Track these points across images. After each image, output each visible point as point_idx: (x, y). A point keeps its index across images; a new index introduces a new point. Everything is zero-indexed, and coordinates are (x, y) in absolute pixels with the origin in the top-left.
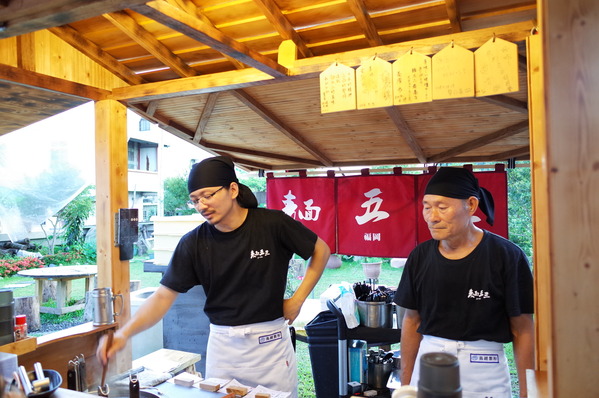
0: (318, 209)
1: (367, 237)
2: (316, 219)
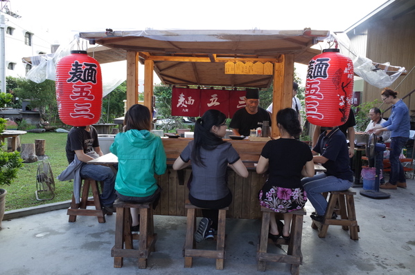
0: (193, 100)
2: (192, 104)
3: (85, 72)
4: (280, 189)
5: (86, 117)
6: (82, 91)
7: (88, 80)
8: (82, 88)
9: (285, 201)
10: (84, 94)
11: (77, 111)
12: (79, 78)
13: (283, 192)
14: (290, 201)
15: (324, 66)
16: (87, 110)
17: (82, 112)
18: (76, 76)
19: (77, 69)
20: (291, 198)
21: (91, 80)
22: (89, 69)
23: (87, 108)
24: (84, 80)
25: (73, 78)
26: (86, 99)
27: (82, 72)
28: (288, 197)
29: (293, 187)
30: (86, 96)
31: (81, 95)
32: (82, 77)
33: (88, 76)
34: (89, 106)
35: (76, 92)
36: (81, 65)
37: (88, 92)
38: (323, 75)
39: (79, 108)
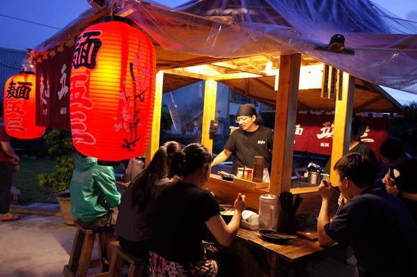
0: (302, 130)
1: (322, 145)
2: (300, 134)
3: (18, 89)
4: (156, 255)
5: (18, 130)
6: (13, 107)
7: (20, 97)
8: (14, 104)
10: (15, 109)
11: (11, 124)
12: (12, 95)
13: (158, 261)
15: (93, 45)
16: (18, 124)
17: (14, 126)
18: (11, 93)
19: (11, 87)
20: (167, 273)
22: (21, 88)
23: (18, 122)
24: (16, 97)
25: (8, 95)
26: (17, 114)
27: (15, 89)
28: (164, 270)
30: (17, 111)
31: (13, 111)
32: (15, 94)
33: (20, 93)
34: (20, 120)
35: (10, 108)
36: (15, 84)
37: (19, 108)
38: (89, 62)
39: (12, 122)
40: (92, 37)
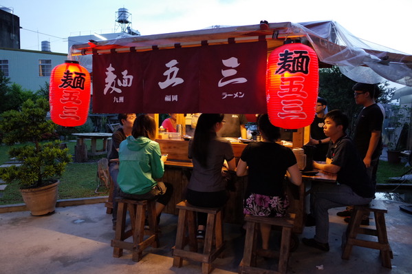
3: (75, 79)
4: (258, 196)
5: (73, 119)
6: (70, 97)
7: (77, 87)
8: (71, 93)
9: (264, 208)
10: (72, 99)
11: (65, 113)
12: (69, 85)
13: (261, 199)
14: (269, 209)
15: (305, 60)
16: (74, 113)
17: (70, 115)
18: (67, 83)
19: (68, 76)
20: (270, 205)
21: (80, 87)
22: (78, 78)
23: (74, 111)
24: (73, 87)
25: (64, 84)
26: (74, 103)
27: (72, 79)
28: (267, 204)
29: (271, 195)
30: (74, 101)
31: (70, 100)
32: (72, 84)
33: (77, 83)
34: (76, 109)
35: (66, 97)
36: (72, 74)
37: (76, 97)
38: (304, 70)
39: (67, 111)
40: (303, 55)
